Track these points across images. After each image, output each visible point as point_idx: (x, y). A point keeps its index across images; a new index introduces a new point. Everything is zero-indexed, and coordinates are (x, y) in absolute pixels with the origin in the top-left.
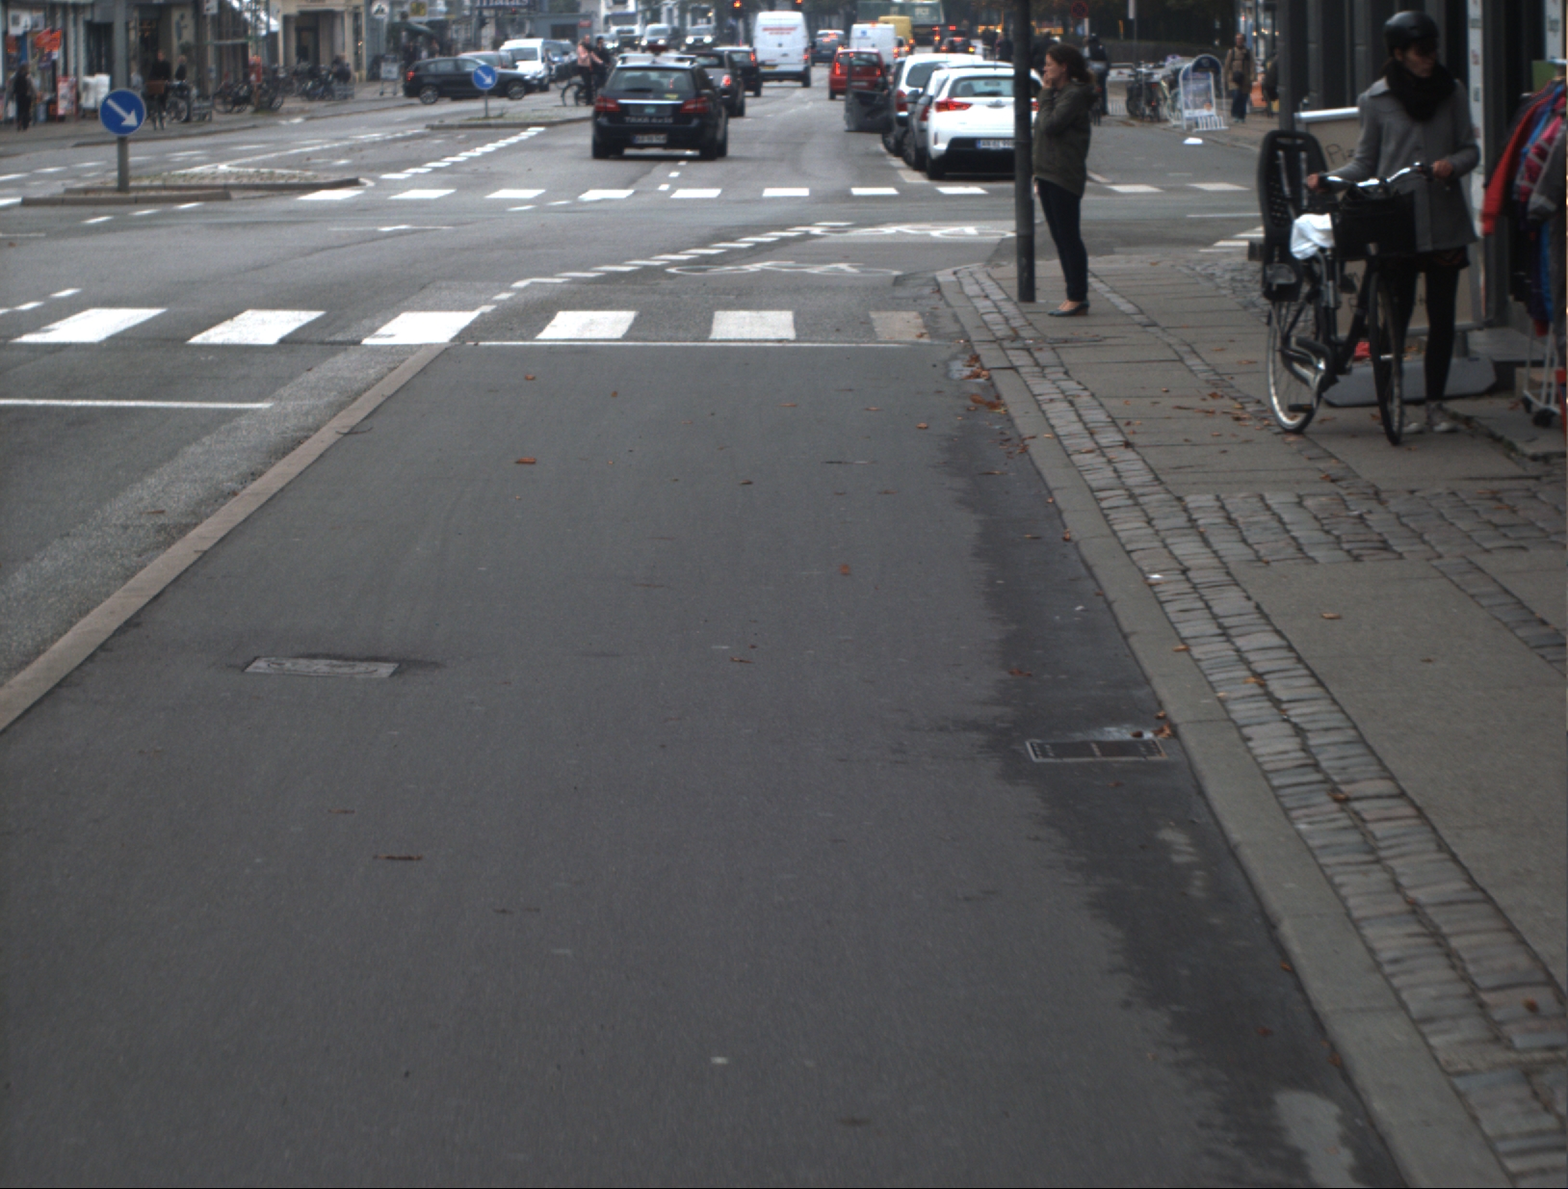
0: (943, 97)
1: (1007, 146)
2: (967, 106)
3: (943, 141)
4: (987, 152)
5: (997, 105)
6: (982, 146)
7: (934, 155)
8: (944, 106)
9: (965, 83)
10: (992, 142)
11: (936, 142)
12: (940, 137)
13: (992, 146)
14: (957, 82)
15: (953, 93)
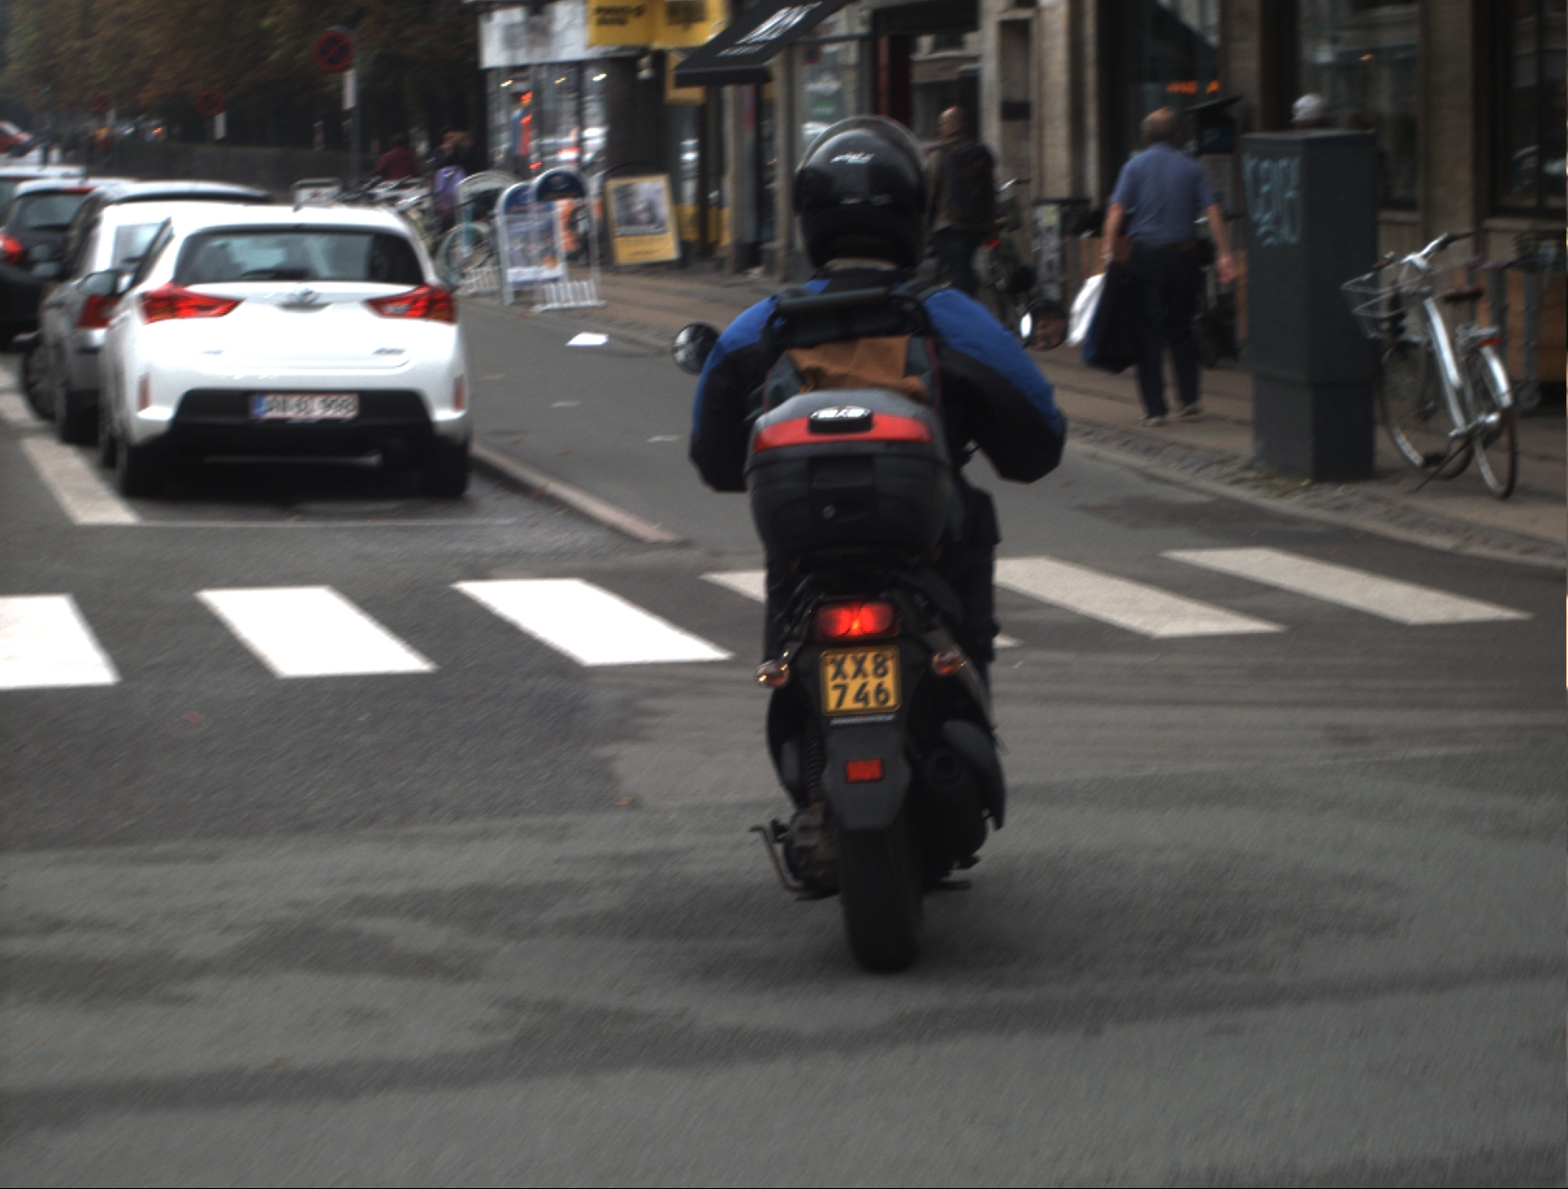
0: (160, 277)
1: (330, 413)
2: (229, 305)
3: (163, 401)
4: (282, 429)
5: (304, 304)
6: (269, 411)
7: (138, 435)
8: (160, 307)
9: (218, 242)
10: (294, 400)
11: (144, 402)
12: (154, 389)
13: (292, 412)
14: (196, 242)
15: (187, 271)
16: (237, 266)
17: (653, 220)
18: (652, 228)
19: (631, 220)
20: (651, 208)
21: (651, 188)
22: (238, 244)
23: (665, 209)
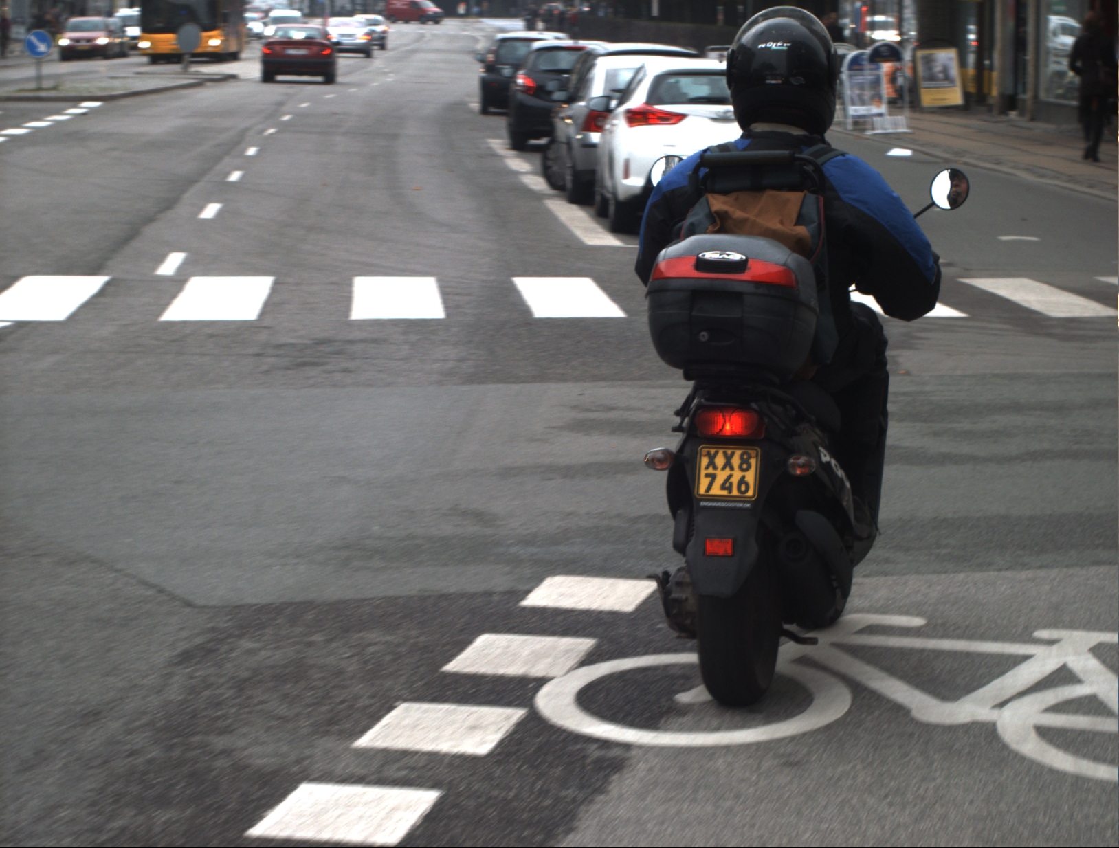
0: (638, 100)
2: (680, 117)
3: (638, 175)
7: (622, 195)
8: (636, 117)
9: (672, 80)
11: (626, 175)
12: (633, 167)
14: (660, 80)
15: (655, 95)
16: (685, 94)
17: (947, 78)
18: (946, 83)
19: (932, 78)
20: (945, 70)
21: (946, 57)
22: (684, 81)
23: (954, 71)
